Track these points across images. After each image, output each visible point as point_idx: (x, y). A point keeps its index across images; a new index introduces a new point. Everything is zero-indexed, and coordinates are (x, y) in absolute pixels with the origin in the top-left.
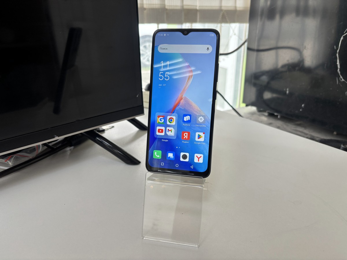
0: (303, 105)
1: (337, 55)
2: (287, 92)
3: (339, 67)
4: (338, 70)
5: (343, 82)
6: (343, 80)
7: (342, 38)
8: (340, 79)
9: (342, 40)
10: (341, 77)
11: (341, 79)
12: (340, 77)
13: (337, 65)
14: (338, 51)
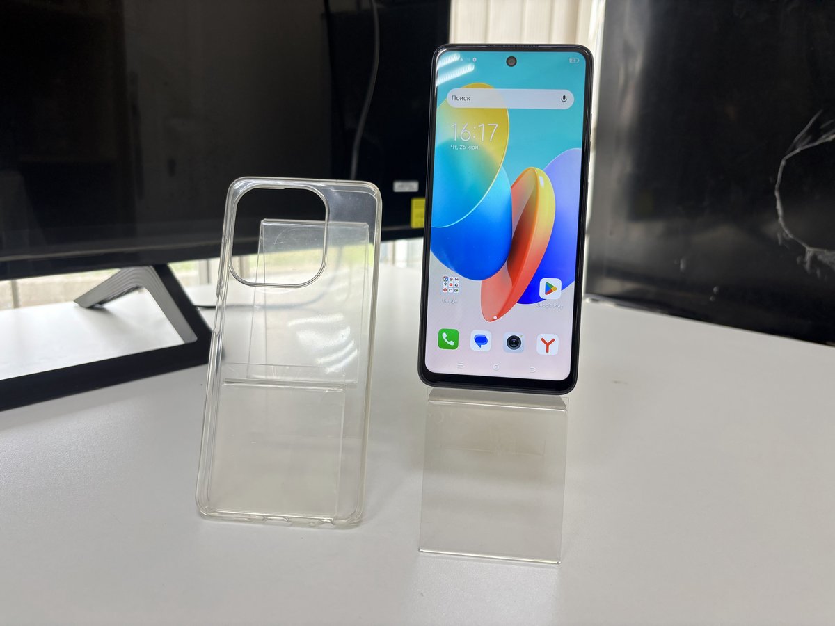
0: (715, 290)
1: (777, 194)
2: (682, 266)
3: (780, 212)
4: (780, 220)
5: (792, 239)
6: (791, 236)
7: (783, 163)
8: (784, 235)
9: (785, 168)
10: (787, 231)
11: (787, 235)
12: (783, 231)
13: (776, 211)
14: (777, 186)
